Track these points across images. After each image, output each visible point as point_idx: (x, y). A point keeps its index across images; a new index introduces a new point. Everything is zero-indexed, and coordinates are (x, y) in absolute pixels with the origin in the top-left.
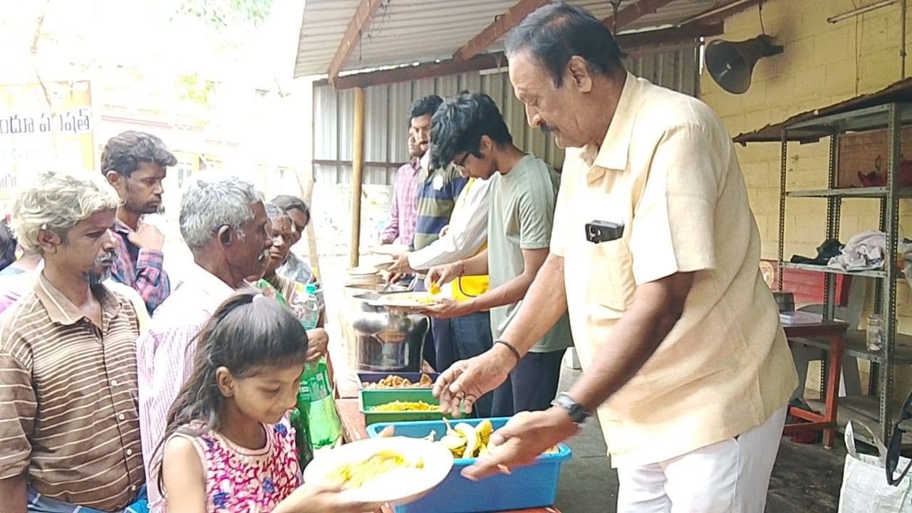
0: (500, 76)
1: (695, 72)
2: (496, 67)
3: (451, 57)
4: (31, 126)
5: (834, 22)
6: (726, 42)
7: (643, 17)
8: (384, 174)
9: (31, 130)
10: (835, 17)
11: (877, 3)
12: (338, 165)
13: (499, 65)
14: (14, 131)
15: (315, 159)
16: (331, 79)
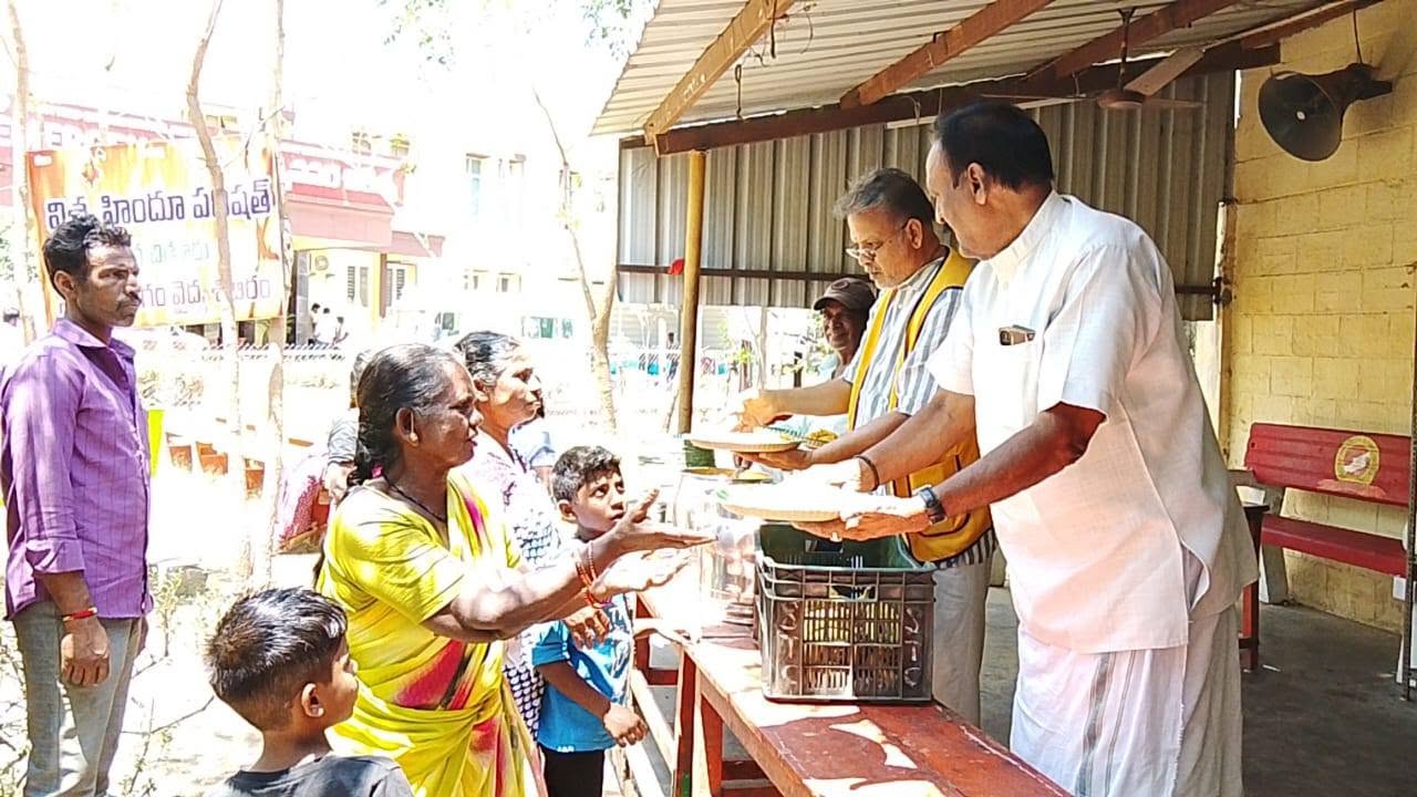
0: (917, 131)
1: (1227, 125)
2: (914, 117)
3: (838, 101)
4: (180, 208)
6: (1300, 75)
7: (1170, 34)
8: (728, 287)
9: (180, 215)
12: (657, 272)
13: (917, 115)
14: (154, 217)
15: (621, 263)
16: (651, 137)
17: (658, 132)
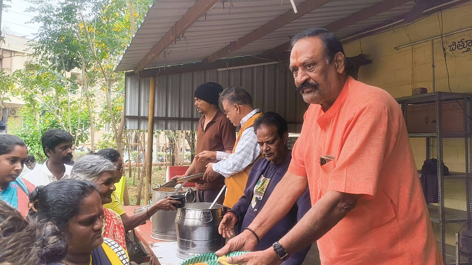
0: (228, 72)
3: (201, 61)
5: (398, 49)
8: (164, 123)
10: (399, 47)
11: (419, 41)
12: (139, 119)
13: (228, 66)
15: (126, 115)
16: (137, 72)
17: (139, 71)
